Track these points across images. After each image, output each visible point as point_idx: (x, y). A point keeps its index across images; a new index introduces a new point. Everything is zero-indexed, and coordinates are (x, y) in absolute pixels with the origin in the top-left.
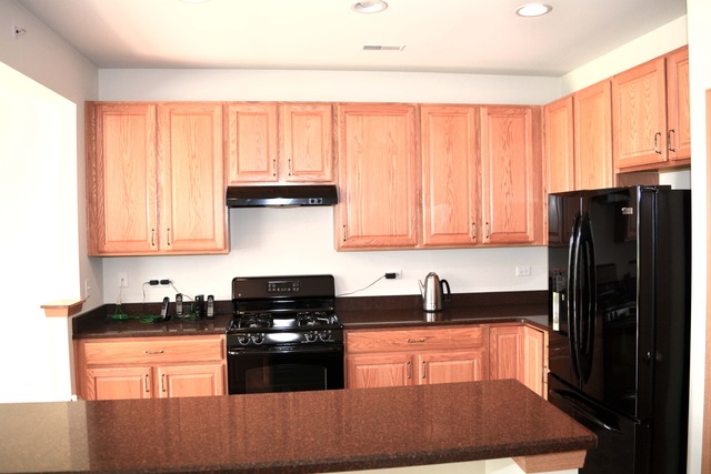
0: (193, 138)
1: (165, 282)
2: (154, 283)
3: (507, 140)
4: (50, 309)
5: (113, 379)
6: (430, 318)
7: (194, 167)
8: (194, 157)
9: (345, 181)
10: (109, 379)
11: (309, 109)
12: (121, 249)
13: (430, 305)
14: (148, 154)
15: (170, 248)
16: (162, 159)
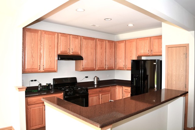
0: (50, 41)
1: (35, 80)
2: (32, 81)
3: (111, 48)
4: (20, 89)
5: (35, 108)
6: (96, 86)
7: (50, 49)
8: (50, 46)
9: (83, 55)
10: (34, 108)
11: (76, 37)
12: (33, 71)
13: (96, 83)
14: (38, 44)
15: (44, 70)
16: (42, 46)
